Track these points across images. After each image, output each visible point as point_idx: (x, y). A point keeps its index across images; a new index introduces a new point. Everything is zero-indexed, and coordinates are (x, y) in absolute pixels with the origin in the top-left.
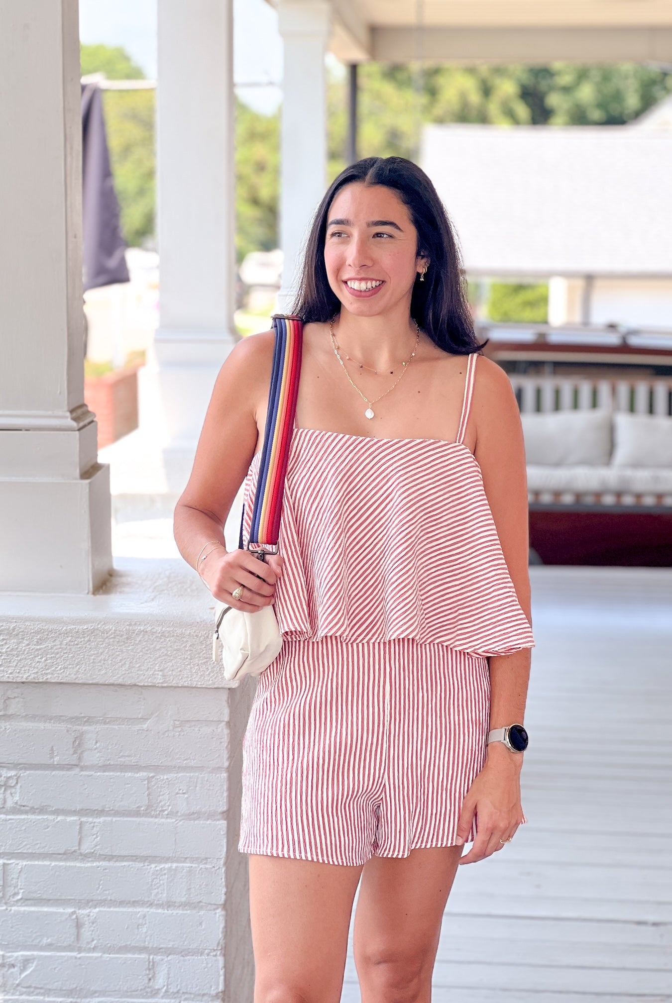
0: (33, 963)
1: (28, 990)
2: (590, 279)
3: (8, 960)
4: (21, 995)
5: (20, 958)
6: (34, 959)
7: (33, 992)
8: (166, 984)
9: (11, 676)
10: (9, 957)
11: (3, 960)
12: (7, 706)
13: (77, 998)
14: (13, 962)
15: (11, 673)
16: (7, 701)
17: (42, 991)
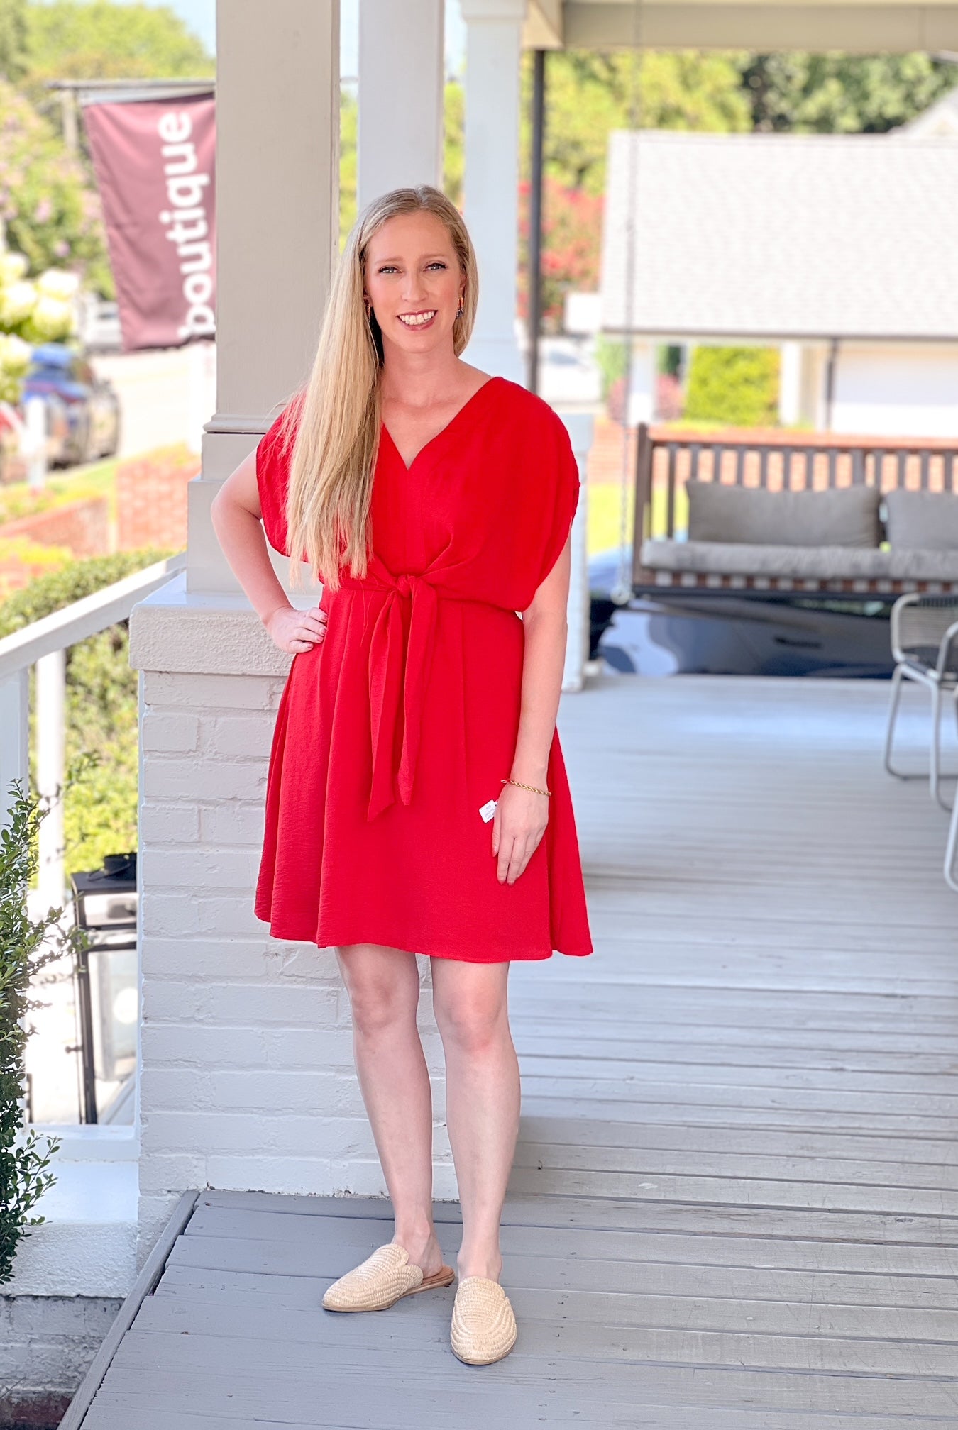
0: (296, 952)
1: (290, 978)
2: (835, 340)
3: (272, 949)
4: (284, 983)
5: (283, 948)
6: (297, 948)
7: (295, 981)
8: (425, 973)
9: (278, 670)
10: (271, 946)
11: (267, 949)
12: (273, 701)
13: (338, 987)
14: (276, 952)
15: (278, 668)
16: (272, 696)
17: (305, 980)
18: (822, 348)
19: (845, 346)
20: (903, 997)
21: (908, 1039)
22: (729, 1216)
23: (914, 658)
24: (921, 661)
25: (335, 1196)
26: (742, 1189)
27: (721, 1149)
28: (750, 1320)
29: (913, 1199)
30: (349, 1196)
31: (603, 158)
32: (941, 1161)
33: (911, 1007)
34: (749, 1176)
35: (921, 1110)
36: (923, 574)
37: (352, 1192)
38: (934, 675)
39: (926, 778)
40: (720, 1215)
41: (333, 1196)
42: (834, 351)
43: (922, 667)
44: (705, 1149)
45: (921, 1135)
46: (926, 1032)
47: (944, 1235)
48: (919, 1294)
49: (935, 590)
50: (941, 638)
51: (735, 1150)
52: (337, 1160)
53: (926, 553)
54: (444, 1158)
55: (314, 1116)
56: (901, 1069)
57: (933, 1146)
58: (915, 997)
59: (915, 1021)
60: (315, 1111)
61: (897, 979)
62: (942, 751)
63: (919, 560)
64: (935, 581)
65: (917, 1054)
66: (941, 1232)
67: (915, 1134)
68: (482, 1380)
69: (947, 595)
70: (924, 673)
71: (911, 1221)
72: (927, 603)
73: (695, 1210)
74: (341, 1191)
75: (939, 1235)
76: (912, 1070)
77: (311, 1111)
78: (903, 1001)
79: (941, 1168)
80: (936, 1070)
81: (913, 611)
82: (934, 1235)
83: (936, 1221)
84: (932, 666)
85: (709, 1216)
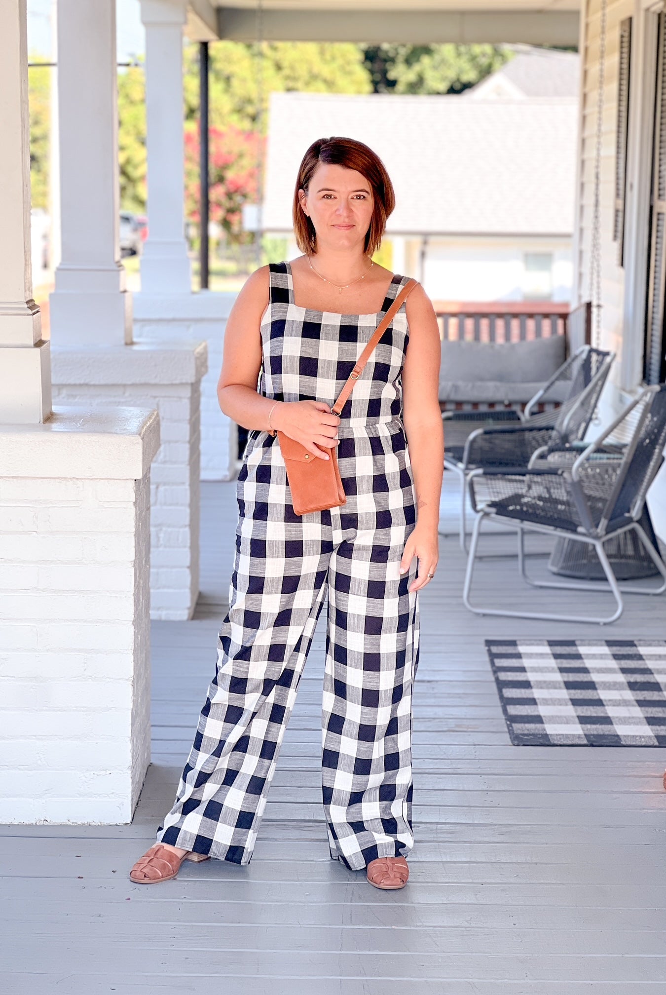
2: (426, 236)
18: (417, 241)
19: (432, 239)
20: (429, 682)
21: (429, 709)
22: (300, 828)
23: (450, 454)
24: (454, 457)
25: (37, 824)
26: (310, 810)
27: (299, 785)
28: (307, 895)
29: (421, 813)
30: (46, 823)
31: (265, 110)
32: (442, 788)
33: (433, 688)
34: (315, 801)
35: (432, 755)
36: (460, 397)
37: (49, 821)
38: (461, 466)
39: (457, 535)
40: (294, 827)
41: (36, 823)
42: (425, 243)
43: (454, 461)
44: (288, 785)
45: (431, 771)
46: (441, 704)
47: (439, 835)
48: (419, 874)
49: (467, 409)
50: (465, 441)
51: (308, 785)
52: (37, 800)
53: (460, 383)
54: (110, 795)
55: (22, 770)
56: (423, 729)
57: (438, 778)
58: (437, 681)
59: (435, 697)
60: (22, 767)
61: (426, 670)
62: (467, 517)
63: (456, 388)
64: (468, 402)
65: (434, 719)
66: (437, 833)
67: (427, 771)
68: (126, 940)
69: (475, 411)
70: (455, 465)
71: (419, 827)
72: (458, 417)
73: (277, 825)
74: (41, 820)
75: (435, 835)
76: (430, 729)
77: (19, 767)
78: (429, 684)
79: (442, 792)
80: (445, 729)
81: (450, 423)
82: (432, 836)
83: (434, 826)
84: (460, 459)
85: (287, 828)
